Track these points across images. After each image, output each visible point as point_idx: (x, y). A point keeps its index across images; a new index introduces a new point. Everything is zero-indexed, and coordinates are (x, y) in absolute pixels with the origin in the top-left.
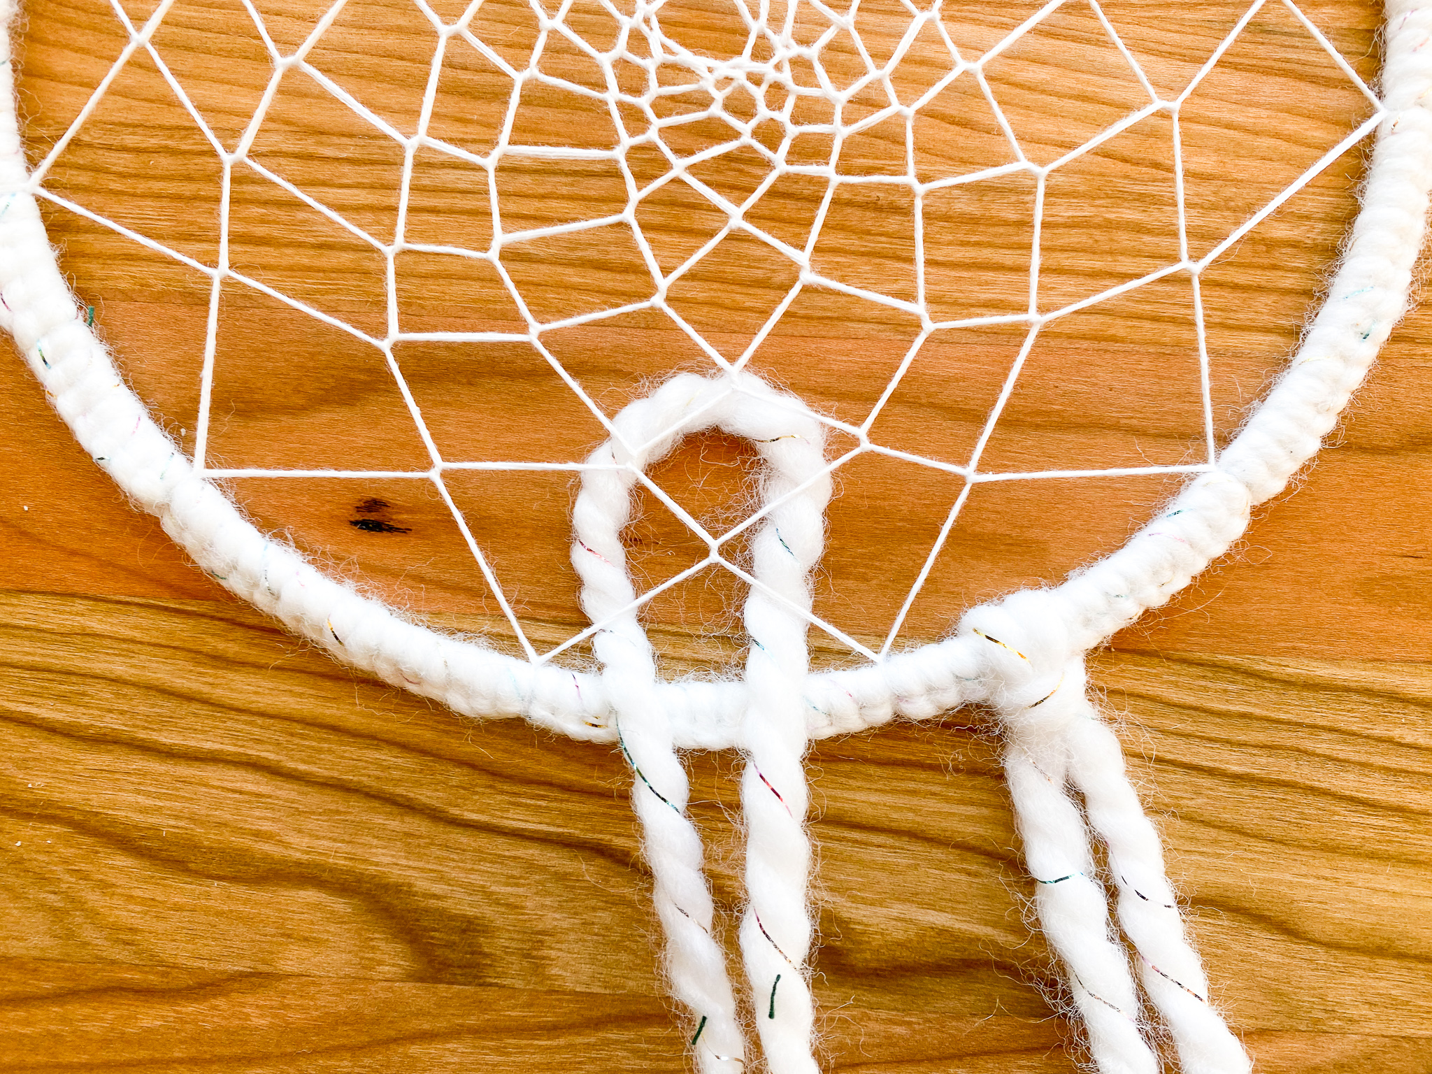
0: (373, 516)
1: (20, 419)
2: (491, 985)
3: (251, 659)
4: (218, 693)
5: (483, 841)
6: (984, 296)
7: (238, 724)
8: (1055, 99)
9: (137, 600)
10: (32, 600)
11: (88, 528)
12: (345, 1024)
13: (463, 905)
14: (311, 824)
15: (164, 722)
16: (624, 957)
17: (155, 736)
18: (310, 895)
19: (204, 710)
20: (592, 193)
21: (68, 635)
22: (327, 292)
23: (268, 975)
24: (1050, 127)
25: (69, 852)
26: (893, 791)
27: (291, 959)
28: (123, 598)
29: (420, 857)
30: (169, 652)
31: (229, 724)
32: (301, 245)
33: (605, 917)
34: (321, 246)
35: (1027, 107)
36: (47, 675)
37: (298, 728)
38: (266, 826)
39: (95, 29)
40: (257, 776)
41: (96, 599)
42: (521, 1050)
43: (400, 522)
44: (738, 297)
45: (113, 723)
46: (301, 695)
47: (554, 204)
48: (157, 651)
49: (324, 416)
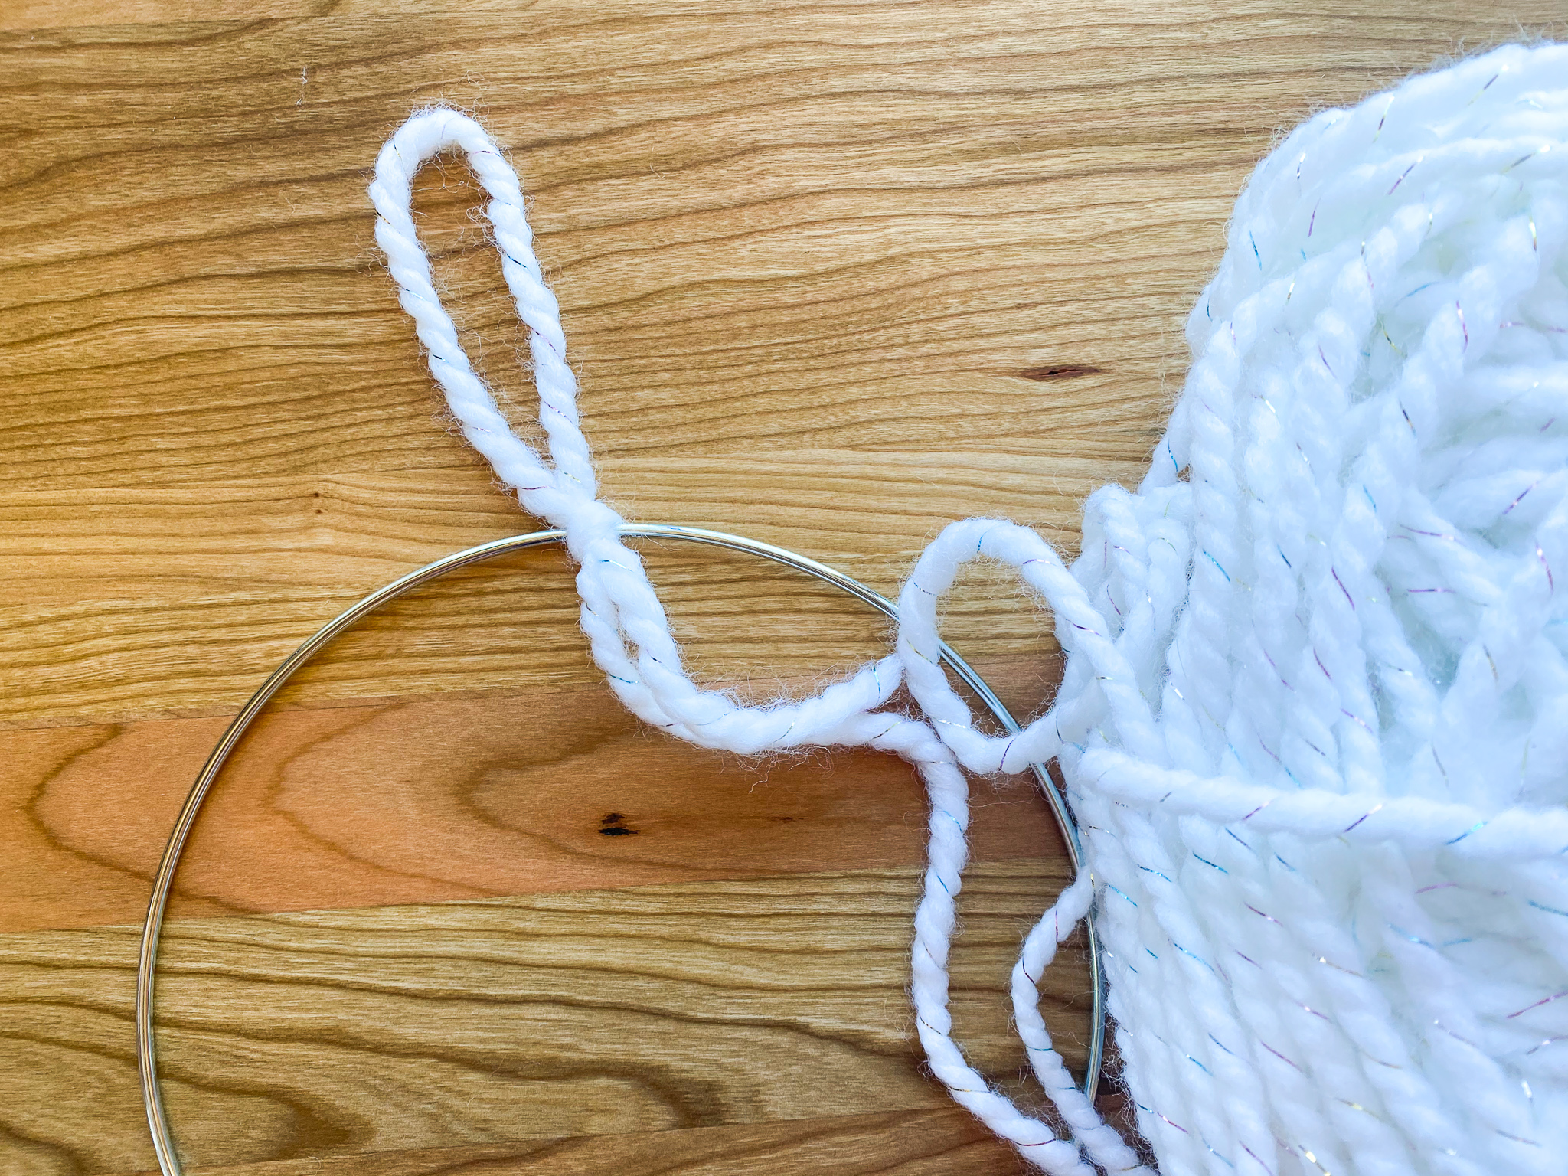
0: (613, 825)
1: (364, 790)
2: (729, 1123)
3: (542, 931)
4: (525, 957)
5: (712, 1031)
6: (995, 632)
7: (540, 975)
8: (1027, 496)
9: (460, 902)
10: (389, 912)
11: (421, 858)
12: (635, 1163)
13: (704, 1074)
14: (596, 1035)
15: (488, 981)
16: (813, 1093)
17: (484, 991)
18: (602, 1082)
19: (516, 969)
20: (733, 593)
21: (416, 931)
22: (565, 679)
23: (580, 1138)
24: (1026, 515)
25: (435, 1075)
26: (975, 963)
27: (595, 1125)
28: (451, 902)
29: (672, 1046)
30: (486, 934)
31: (533, 976)
32: (543, 650)
33: (797, 1069)
34: (556, 649)
35: (1010, 504)
36: (405, 960)
37: (581, 973)
38: (567, 1040)
39: (380, 518)
40: (557, 1008)
41: (432, 905)
42: (753, 1163)
43: (633, 826)
44: (836, 650)
45: (453, 986)
46: (580, 950)
47: (709, 603)
48: (478, 934)
49: (573, 764)
